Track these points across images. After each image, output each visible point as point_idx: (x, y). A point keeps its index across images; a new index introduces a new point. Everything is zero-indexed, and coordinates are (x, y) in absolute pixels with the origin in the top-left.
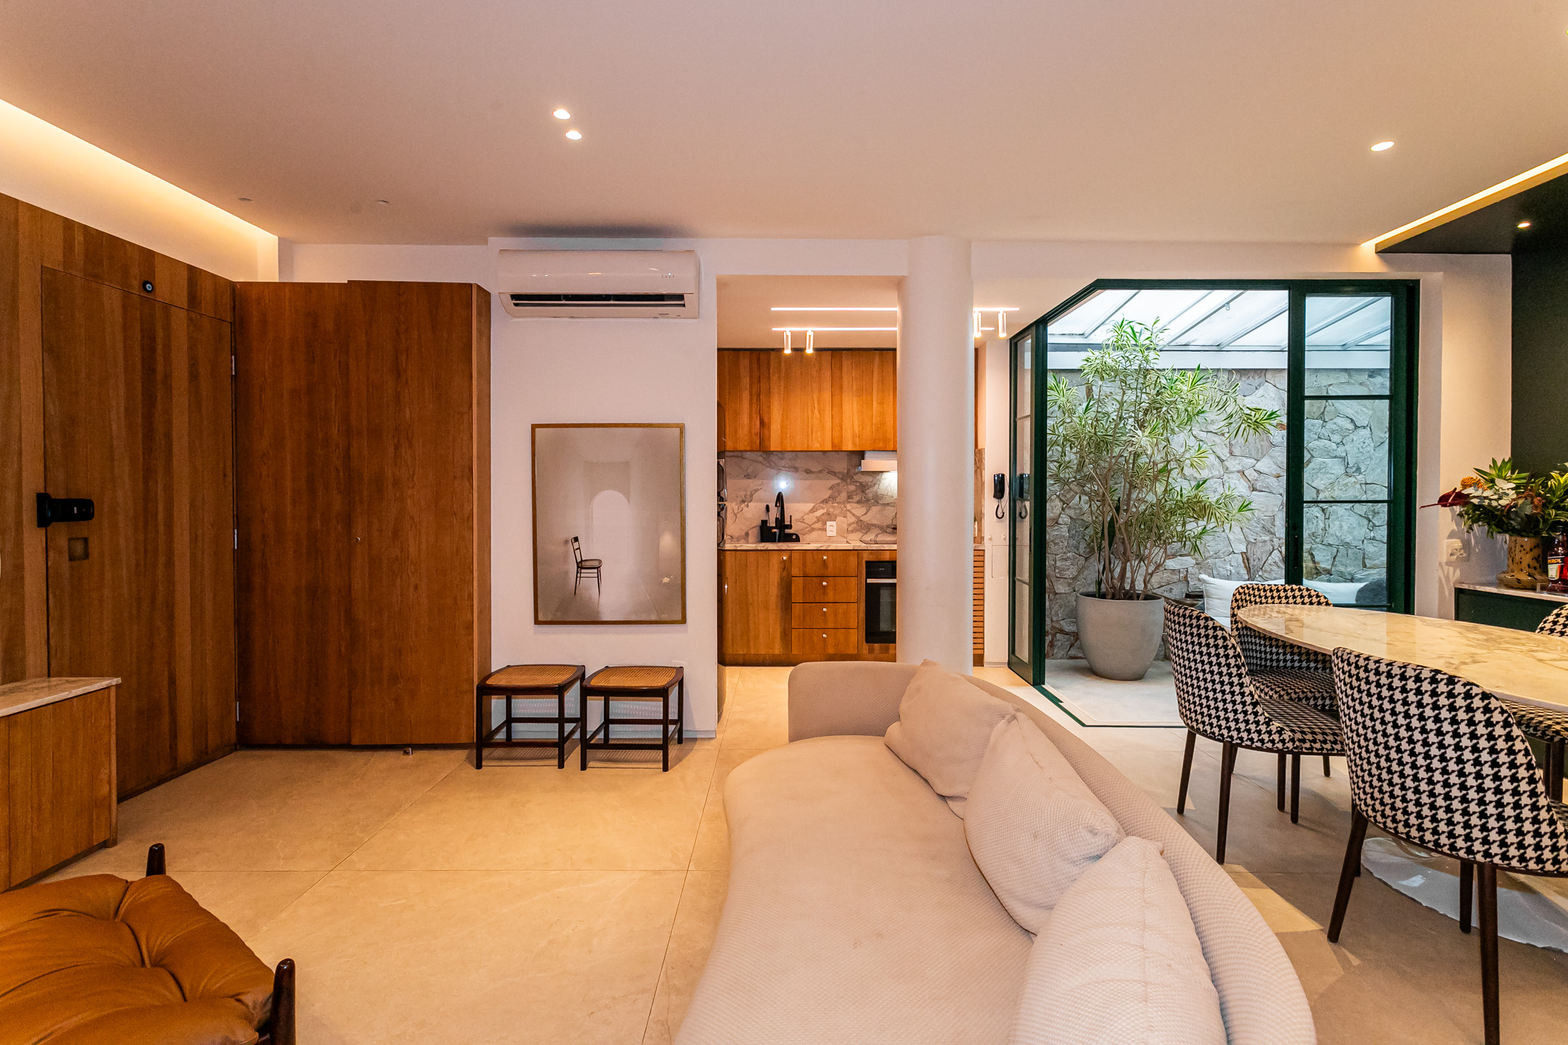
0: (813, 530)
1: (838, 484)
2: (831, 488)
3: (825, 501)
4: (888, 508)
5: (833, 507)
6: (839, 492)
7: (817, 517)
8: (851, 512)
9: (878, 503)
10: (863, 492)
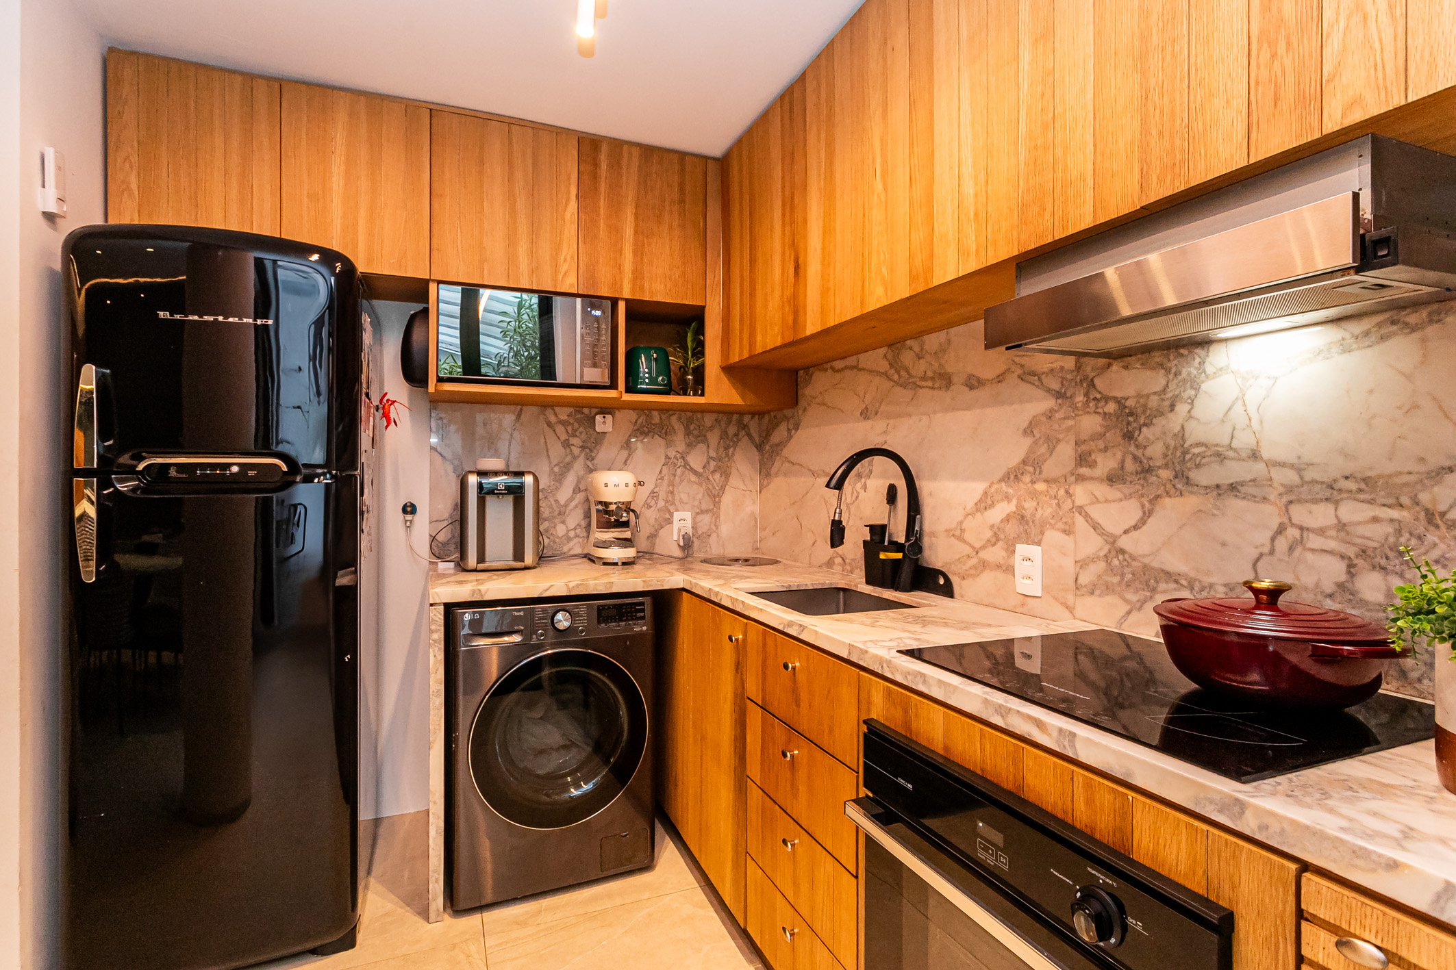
0: (984, 565)
1: (1049, 415)
2: (1028, 431)
3: (1014, 476)
4: (1235, 504)
5: (1034, 495)
6: (1052, 443)
7: (992, 526)
8: (1087, 517)
9: (1188, 482)
10: (1129, 436)
